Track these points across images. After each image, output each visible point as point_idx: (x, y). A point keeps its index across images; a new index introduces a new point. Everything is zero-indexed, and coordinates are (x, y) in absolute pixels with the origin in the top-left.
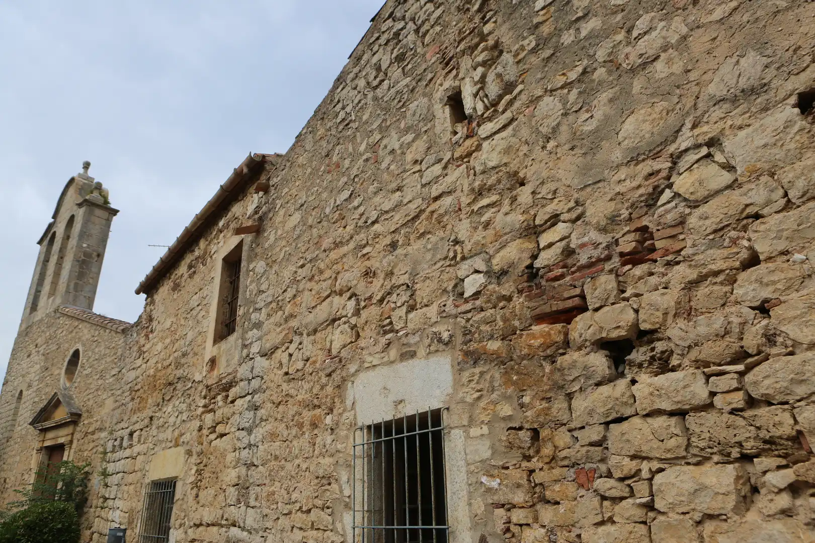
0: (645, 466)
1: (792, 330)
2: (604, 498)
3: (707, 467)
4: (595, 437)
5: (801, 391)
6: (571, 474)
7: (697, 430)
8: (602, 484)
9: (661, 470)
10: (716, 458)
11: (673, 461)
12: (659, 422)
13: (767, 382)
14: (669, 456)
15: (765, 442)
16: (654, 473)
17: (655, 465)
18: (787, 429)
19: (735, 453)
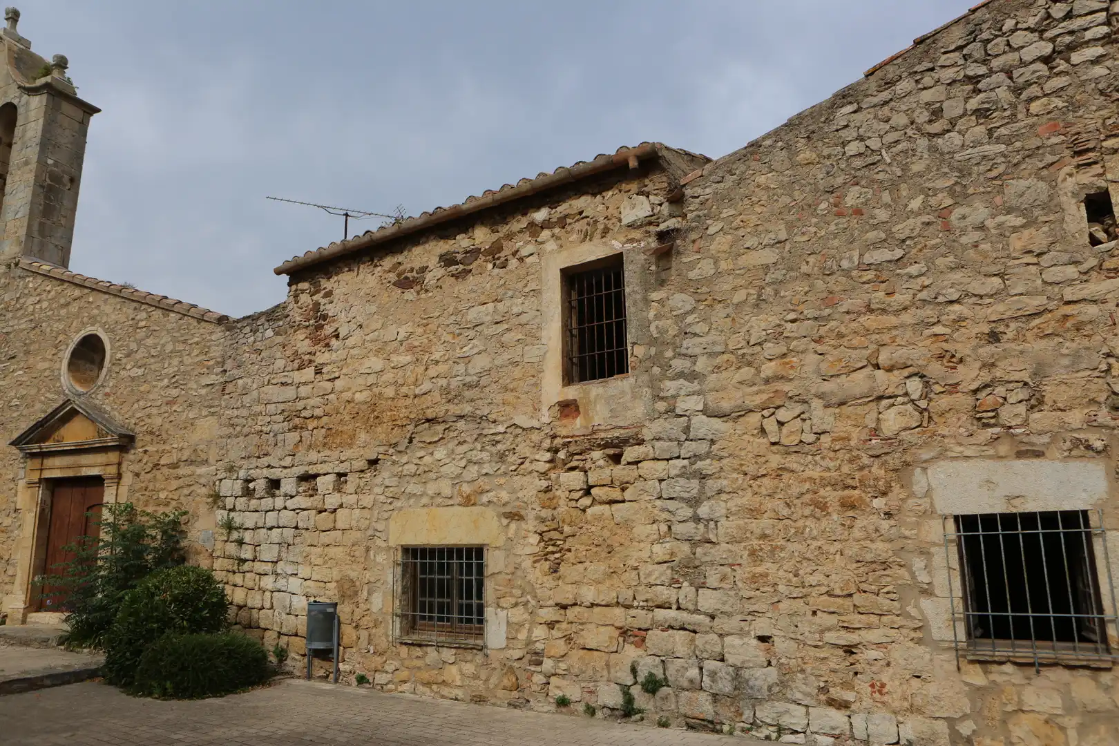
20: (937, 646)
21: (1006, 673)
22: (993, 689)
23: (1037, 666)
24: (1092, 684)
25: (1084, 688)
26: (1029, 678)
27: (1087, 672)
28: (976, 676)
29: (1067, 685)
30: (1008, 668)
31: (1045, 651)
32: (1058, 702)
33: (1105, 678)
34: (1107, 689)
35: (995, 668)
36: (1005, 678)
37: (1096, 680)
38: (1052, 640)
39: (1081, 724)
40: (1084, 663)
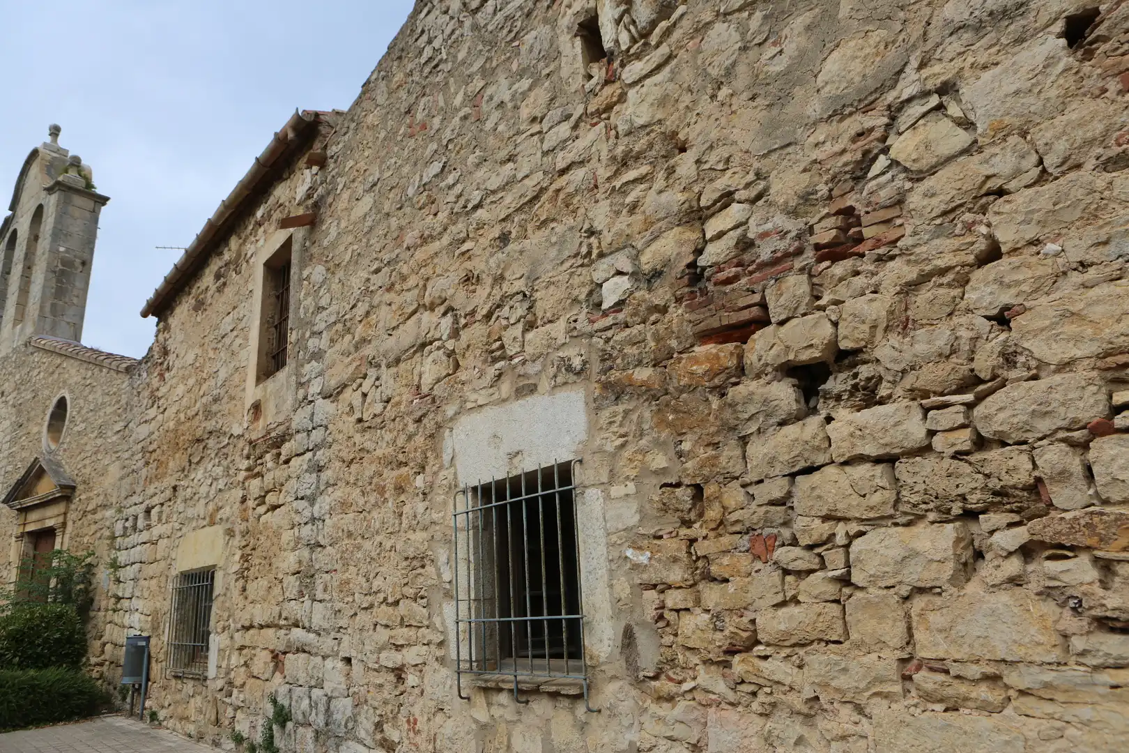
0: (841, 530)
1: (1039, 348)
2: (786, 572)
3: (920, 528)
4: (777, 494)
5: (1044, 426)
6: (744, 542)
7: (910, 481)
8: (784, 555)
9: (861, 534)
10: (932, 516)
11: (876, 522)
12: (863, 470)
13: (1001, 416)
14: (872, 515)
15: (995, 493)
16: (851, 538)
17: (854, 528)
18: (1023, 476)
19: (956, 509)
21: (502, 705)
24: (569, 718)
26: (519, 712)
27: (565, 702)
28: (481, 709)
29: (549, 722)
30: (504, 697)
33: (580, 710)
35: (495, 697)
36: (501, 711)
37: (572, 714)
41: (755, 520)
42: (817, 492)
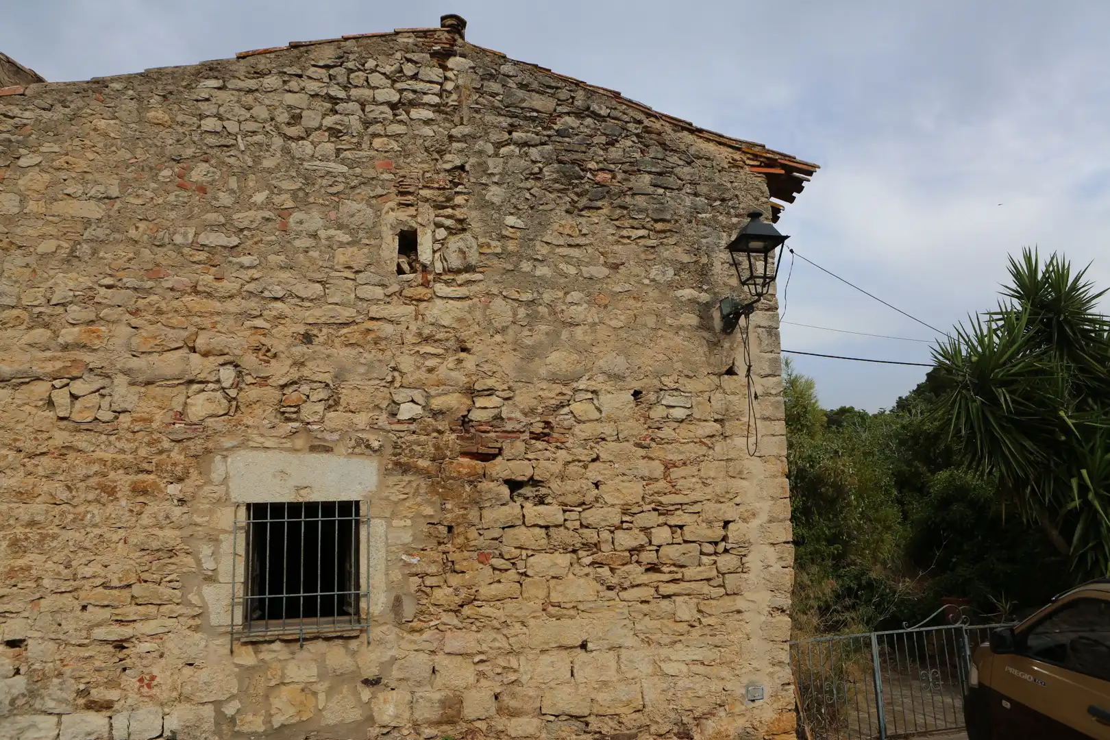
0: (524, 552)
1: (607, 498)
2: (494, 569)
3: (557, 554)
4: (496, 535)
5: (603, 524)
6: (475, 555)
7: (555, 537)
8: (495, 562)
9: (532, 555)
10: (561, 551)
11: (539, 551)
12: (537, 530)
13: (592, 518)
14: (539, 548)
15: (583, 544)
16: (528, 556)
17: (530, 553)
18: (595, 540)
19: (570, 549)
20: (213, 631)
21: (275, 651)
22: (263, 666)
23: (300, 641)
24: (343, 651)
25: (336, 656)
26: (293, 653)
27: (340, 642)
28: (247, 657)
29: (324, 655)
30: (277, 646)
31: (309, 626)
32: (314, 670)
33: (353, 644)
34: (354, 653)
35: (265, 647)
36: (273, 655)
37: (346, 647)
38: (317, 616)
39: (330, 687)
40: (339, 634)
41: (484, 545)
42: (517, 537)
